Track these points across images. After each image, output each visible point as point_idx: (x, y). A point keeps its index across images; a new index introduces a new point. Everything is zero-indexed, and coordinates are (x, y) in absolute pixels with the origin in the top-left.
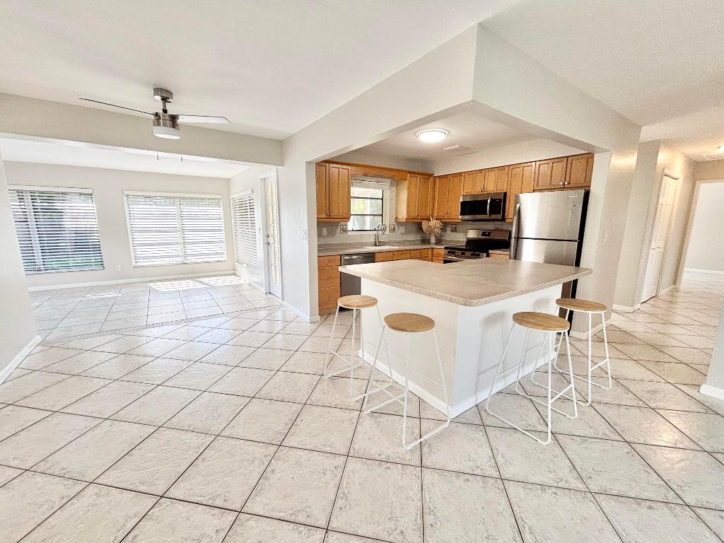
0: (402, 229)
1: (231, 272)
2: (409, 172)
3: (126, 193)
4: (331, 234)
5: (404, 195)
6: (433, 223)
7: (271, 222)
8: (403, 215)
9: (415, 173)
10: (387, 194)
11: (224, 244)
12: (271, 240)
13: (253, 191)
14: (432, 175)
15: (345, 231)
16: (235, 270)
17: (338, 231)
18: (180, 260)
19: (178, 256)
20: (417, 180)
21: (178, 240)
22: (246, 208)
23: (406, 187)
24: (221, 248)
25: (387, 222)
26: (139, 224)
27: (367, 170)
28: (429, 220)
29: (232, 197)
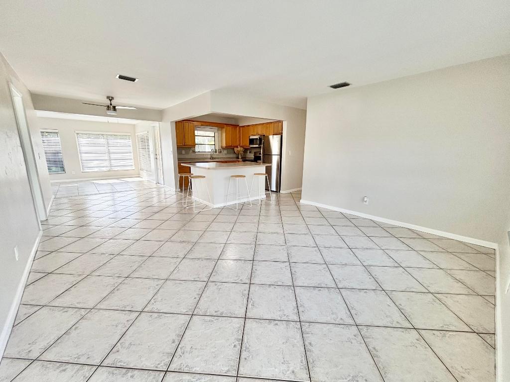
0: (225, 152)
1: (138, 176)
2: (225, 124)
3: (77, 132)
4: (187, 153)
5: (224, 135)
6: (239, 148)
7: (157, 147)
8: (224, 145)
9: (229, 125)
10: (217, 134)
11: (132, 161)
12: (158, 157)
13: (148, 132)
14: (238, 126)
15: (194, 152)
16: (139, 175)
17: (191, 151)
18: (108, 169)
19: (107, 167)
20: (229, 128)
21: (107, 158)
22: (144, 141)
23: (224, 131)
24: (132, 162)
25: (217, 148)
26: (84, 149)
27: (203, 123)
28: (237, 147)
29: (136, 134)
